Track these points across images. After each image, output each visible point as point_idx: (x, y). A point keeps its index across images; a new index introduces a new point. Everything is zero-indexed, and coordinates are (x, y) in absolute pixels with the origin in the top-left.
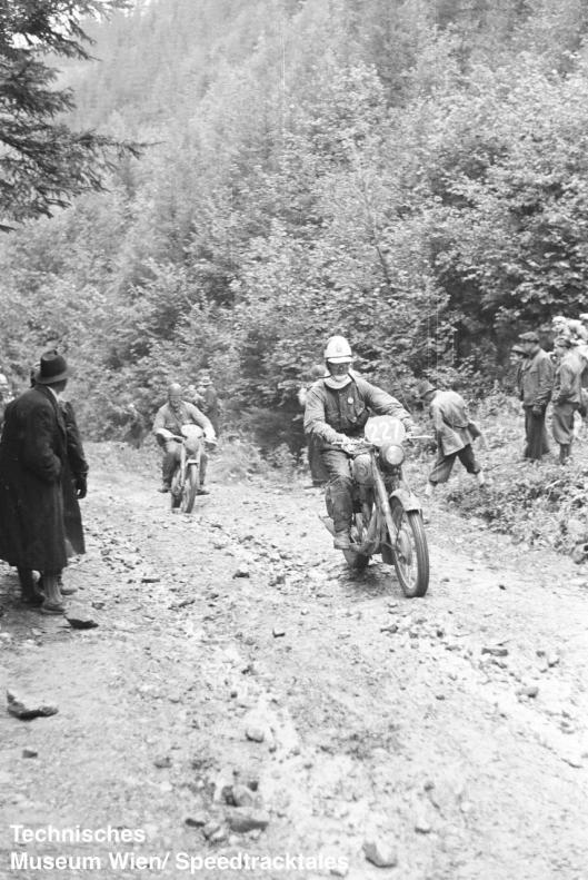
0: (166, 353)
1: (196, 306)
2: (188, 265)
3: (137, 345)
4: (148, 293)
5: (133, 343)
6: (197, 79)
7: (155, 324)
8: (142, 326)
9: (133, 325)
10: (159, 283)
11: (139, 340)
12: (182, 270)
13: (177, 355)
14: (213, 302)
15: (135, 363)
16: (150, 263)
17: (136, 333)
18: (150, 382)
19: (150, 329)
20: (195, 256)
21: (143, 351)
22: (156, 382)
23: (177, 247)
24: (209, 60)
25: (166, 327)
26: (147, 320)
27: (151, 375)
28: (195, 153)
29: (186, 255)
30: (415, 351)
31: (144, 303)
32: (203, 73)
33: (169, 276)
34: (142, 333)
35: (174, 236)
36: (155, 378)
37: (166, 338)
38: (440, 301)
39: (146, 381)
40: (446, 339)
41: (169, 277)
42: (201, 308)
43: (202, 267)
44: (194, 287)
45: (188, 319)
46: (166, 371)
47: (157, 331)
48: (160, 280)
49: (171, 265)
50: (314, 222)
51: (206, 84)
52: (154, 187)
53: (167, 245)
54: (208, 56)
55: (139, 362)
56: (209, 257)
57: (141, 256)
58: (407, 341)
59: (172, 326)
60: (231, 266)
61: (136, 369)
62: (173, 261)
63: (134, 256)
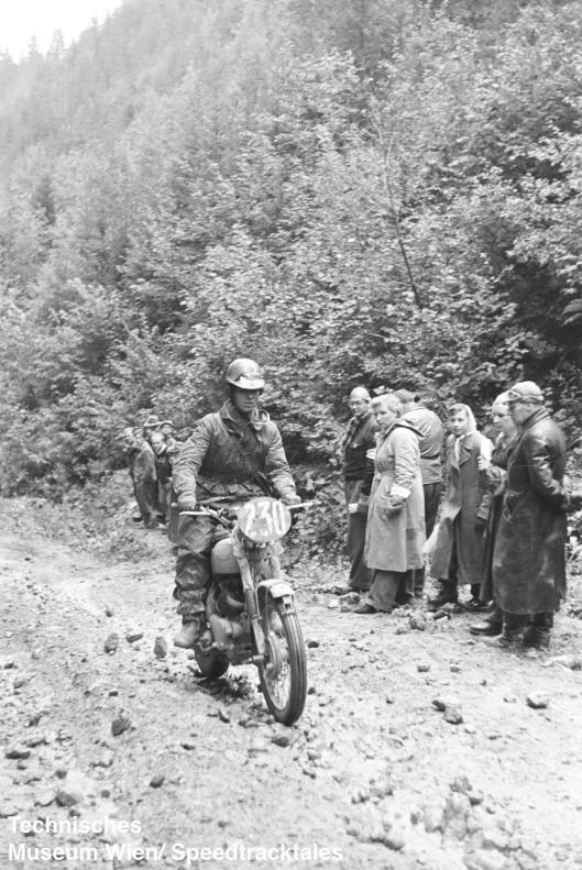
0: (95, 390)
1: (134, 333)
2: (121, 289)
3: (59, 381)
4: (74, 320)
5: (55, 379)
6: (122, 109)
7: (81, 357)
8: (66, 358)
9: (55, 357)
10: (86, 308)
11: (62, 375)
12: (113, 294)
13: (109, 393)
14: (155, 328)
15: (56, 402)
16: (77, 284)
17: (57, 367)
18: (74, 425)
19: (76, 363)
20: (129, 278)
21: (67, 387)
22: (83, 426)
23: (108, 268)
24: (134, 91)
25: (95, 360)
26: (70, 351)
27: (75, 418)
28: (122, 177)
29: (119, 277)
30: (466, 380)
31: (67, 331)
32: (128, 103)
33: (99, 301)
34: (64, 367)
35: (103, 255)
36: (81, 421)
37: (94, 373)
38: (499, 312)
39: (70, 423)
40: (511, 364)
41: (97, 300)
42: (140, 336)
43: (140, 288)
44: (130, 313)
45: (122, 347)
46: (97, 412)
47: (83, 365)
48: (88, 304)
49: (101, 287)
50: (287, 228)
51: (130, 115)
52: (76, 212)
53: (96, 267)
54: (133, 87)
55: (61, 401)
56: (149, 277)
57: (63, 279)
58: (455, 366)
59: (102, 359)
60: (176, 286)
61: (58, 409)
62: (104, 285)
63: (55, 279)
